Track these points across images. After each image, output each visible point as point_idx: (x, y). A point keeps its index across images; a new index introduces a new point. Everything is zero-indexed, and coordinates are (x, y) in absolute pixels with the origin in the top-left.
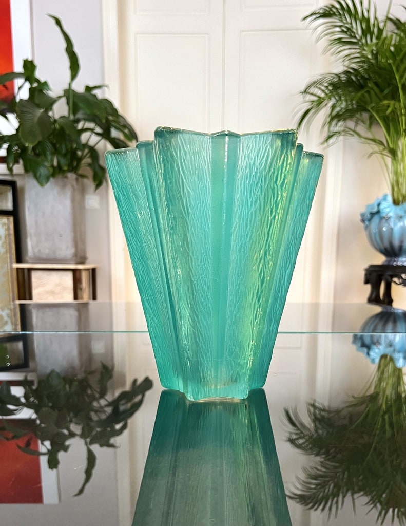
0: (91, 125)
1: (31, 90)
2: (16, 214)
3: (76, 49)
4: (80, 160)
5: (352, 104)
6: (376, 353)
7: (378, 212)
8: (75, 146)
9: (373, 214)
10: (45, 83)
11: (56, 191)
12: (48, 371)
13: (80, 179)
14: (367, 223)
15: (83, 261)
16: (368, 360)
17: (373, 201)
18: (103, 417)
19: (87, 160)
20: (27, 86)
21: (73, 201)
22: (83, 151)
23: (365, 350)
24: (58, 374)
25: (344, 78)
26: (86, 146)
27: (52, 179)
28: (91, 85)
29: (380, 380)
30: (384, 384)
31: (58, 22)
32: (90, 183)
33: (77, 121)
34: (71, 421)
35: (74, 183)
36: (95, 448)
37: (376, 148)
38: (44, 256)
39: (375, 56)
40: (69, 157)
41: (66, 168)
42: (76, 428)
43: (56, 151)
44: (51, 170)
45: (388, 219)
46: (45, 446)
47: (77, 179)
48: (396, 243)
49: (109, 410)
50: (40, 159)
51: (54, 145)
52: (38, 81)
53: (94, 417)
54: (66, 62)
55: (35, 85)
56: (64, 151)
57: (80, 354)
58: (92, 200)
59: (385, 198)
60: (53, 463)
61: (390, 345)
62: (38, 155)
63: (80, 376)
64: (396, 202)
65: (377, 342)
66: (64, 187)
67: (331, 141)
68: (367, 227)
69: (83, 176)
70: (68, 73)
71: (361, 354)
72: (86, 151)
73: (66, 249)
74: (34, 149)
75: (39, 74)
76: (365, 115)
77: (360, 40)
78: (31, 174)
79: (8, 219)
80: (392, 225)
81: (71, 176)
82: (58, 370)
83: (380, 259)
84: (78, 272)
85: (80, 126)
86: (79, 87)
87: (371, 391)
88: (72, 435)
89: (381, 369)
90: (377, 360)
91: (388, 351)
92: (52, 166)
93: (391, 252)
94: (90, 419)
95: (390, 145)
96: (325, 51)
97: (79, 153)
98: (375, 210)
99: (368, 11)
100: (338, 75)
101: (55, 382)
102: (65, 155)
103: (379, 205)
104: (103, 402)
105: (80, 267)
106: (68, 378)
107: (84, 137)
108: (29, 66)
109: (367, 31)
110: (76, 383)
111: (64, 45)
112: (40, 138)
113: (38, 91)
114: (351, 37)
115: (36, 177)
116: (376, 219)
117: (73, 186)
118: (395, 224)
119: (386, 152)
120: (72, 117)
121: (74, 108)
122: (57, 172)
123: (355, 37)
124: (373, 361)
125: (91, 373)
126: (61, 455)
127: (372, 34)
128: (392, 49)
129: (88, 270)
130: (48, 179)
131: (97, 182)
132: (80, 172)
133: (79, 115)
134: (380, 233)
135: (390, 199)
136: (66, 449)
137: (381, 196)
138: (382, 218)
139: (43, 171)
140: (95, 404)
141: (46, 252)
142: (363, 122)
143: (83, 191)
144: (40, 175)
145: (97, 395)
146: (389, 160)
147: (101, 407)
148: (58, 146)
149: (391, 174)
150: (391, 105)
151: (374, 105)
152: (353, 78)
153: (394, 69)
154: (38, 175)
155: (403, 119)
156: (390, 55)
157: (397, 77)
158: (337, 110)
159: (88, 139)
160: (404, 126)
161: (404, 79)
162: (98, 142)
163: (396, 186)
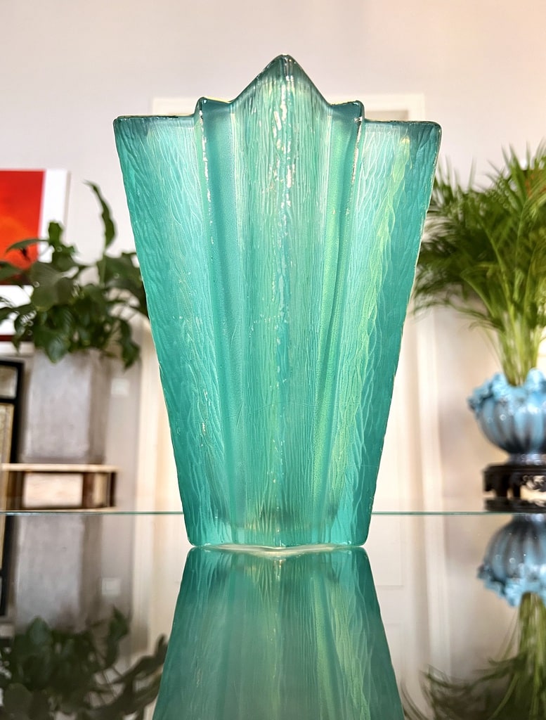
0: (125, 294)
1: (55, 256)
2: (18, 403)
4: (107, 335)
6: (515, 590)
7: (491, 396)
8: (103, 319)
9: (484, 399)
10: (72, 249)
11: (72, 370)
12: (30, 620)
13: (106, 358)
14: (477, 410)
15: (99, 460)
16: (504, 602)
17: (481, 383)
18: (108, 700)
19: (116, 336)
20: (51, 250)
21: (93, 383)
22: (112, 325)
23: (498, 587)
24: (45, 625)
25: (429, 248)
26: (113, 320)
27: (68, 356)
28: (128, 251)
29: (526, 632)
30: (532, 641)
31: (95, 189)
32: (118, 364)
33: (108, 290)
34: (57, 709)
35: (98, 362)
37: (475, 320)
38: (46, 454)
39: (462, 223)
40: (93, 329)
41: (87, 342)
43: (77, 323)
44: (68, 344)
45: (505, 404)
47: (101, 358)
48: (521, 435)
49: (118, 689)
50: (54, 333)
51: (75, 316)
52: (63, 246)
53: (95, 701)
54: (100, 227)
55: (61, 250)
56: (86, 321)
57: (82, 594)
58: (120, 386)
59: (497, 378)
61: (534, 578)
62: (54, 328)
63: (80, 628)
64: (512, 383)
65: (515, 575)
66: (82, 366)
67: (420, 313)
68: (479, 416)
69: (110, 355)
70: (101, 239)
71: (493, 594)
72: (117, 324)
73: (77, 444)
74: (49, 319)
75: (67, 239)
76: (458, 287)
77: (443, 209)
78: (42, 351)
79: (6, 409)
80: (511, 411)
81: (94, 353)
82: (46, 617)
83: (502, 458)
84: (89, 477)
85: (113, 294)
86: (115, 251)
87: (515, 652)
89: (525, 616)
90: (518, 601)
91: (533, 587)
92: (71, 339)
93: (515, 446)
94: (88, 706)
95: (493, 315)
97: (108, 328)
98: (486, 392)
99: (449, 178)
101: (39, 638)
102: (87, 328)
103: (490, 387)
104: (111, 676)
105: (94, 468)
106: (59, 634)
107: (115, 311)
108: (55, 229)
109: (450, 199)
110: (71, 641)
111: (99, 210)
112: (56, 301)
113: (63, 255)
115: (48, 354)
116: (489, 406)
117: (95, 368)
118: (516, 409)
119: (489, 324)
120: (103, 285)
121: (107, 276)
122: (75, 347)
124: (512, 602)
125: (97, 625)
128: (482, 213)
129: (103, 473)
130: (62, 354)
131: (127, 360)
132: (108, 349)
133: (111, 283)
134: (498, 423)
135: (503, 379)
137: (490, 377)
138: (497, 403)
139: (57, 345)
140: (98, 678)
141: (49, 448)
142: (456, 293)
143: (109, 374)
144: (53, 351)
145: (102, 663)
146: (495, 333)
147: (108, 685)
148: (80, 317)
149: (500, 350)
150: (490, 268)
151: (468, 272)
152: (440, 248)
153: (487, 231)
154: (50, 349)
155: (506, 286)
156: (480, 219)
157: (492, 241)
158: (423, 281)
159: (121, 311)
160: (507, 294)
161: (500, 244)
162: (132, 316)
163: (508, 364)
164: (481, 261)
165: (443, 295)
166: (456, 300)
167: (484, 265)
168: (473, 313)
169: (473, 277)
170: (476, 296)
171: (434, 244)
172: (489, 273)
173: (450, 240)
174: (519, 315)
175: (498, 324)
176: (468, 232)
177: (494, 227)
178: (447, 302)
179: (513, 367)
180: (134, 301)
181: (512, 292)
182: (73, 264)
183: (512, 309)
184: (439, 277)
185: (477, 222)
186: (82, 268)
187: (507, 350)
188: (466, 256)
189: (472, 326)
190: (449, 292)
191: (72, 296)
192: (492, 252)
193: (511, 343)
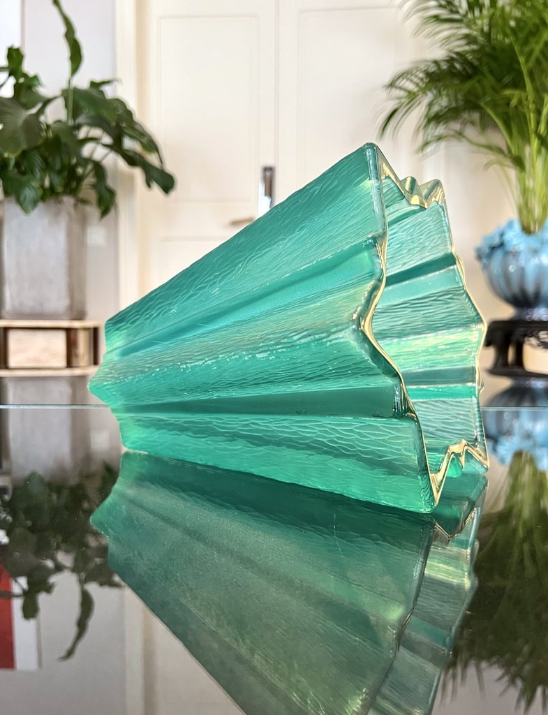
0: (96, 132)
1: (17, 87)
3: (80, 36)
4: (80, 179)
5: (456, 100)
6: (507, 448)
7: (502, 245)
8: (74, 161)
9: (493, 249)
10: (35, 77)
11: (46, 221)
12: (27, 473)
13: (80, 205)
14: (485, 260)
15: (80, 316)
16: (495, 460)
17: (491, 231)
19: (90, 179)
20: (12, 81)
21: (69, 234)
22: (85, 167)
23: (491, 444)
24: (41, 479)
25: (444, 66)
26: (88, 160)
27: (41, 205)
28: (98, 79)
29: (514, 488)
30: (519, 496)
31: (56, 2)
32: (93, 211)
33: (78, 127)
34: (58, 548)
35: (72, 211)
36: (93, 588)
37: (493, 157)
38: (27, 310)
39: (488, 36)
40: (65, 173)
41: (60, 189)
42: (65, 558)
43: (47, 167)
44: (40, 192)
45: (516, 254)
46: (20, 585)
47: (75, 205)
48: (530, 288)
50: (25, 178)
51: (45, 160)
52: (25, 76)
53: (93, 542)
54: (65, 52)
55: (22, 80)
56: (58, 166)
57: (74, 450)
58: (96, 234)
59: (510, 225)
60: (30, 611)
61: (528, 436)
62: (23, 173)
63: (73, 481)
64: (527, 230)
65: (509, 433)
66: (57, 215)
67: (429, 149)
68: (485, 267)
69: (84, 202)
70: (67, 65)
72: (90, 167)
73: (58, 301)
74: (17, 164)
75: (29, 67)
76: (476, 116)
77: (465, 16)
78: (13, 198)
80: (522, 262)
81: (68, 200)
82: (40, 471)
83: (506, 312)
84: (72, 332)
85: (82, 134)
86: (82, 81)
87: (501, 506)
88: (59, 568)
89: (515, 473)
90: (509, 459)
91: (526, 445)
92: (42, 186)
93: (523, 301)
94: (87, 546)
95: (513, 151)
96: (417, 33)
97: (80, 170)
98: (497, 241)
100: (436, 62)
101: (36, 489)
102: (60, 172)
103: (502, 235)
105: (76, 324)
106: (55, 485)
107: (87, 150)
108: (15, 56)
109: (474, 4)
110: (66, 493)
112: (24, 146)
113: (26, 87)
114: (452, 12)
115: (20, 202)
116: (498, 255)
117: (69, 214)
118: (528, 261)
119: (508, 162)
120: (71, 123)
121: (75, 111)
122: (49, 194)
123: (457, 12)
124: (502, 461)
125: (89, 476)
126: (42, 598)
127: (481, 7)
128: (512, 23)
129: (86, 329)
130: (35, 203)
131: (103, 208)
132: (81, 195)
133: (81, 119)
134: (506, 276)
135: (517, 227)
136: (48, 589)
137: (503, 223)
138: (507, 253)
139: (29, 193)
141: (29, 304)
142: (473, 123)
143: (84, 221)
144: (25, 199)
146: (513, 173)
148: (50, 160)
149: (517, 192)
150: (514, 95)
151: (489, 99)
152: (458, 66)
153: (517, 49)
154: (22, 199)
155: (532, 116)
156: (508, 31)
157: (522, 60)
158: (436, 109)
159: (93, 151)
160: (532, 125)
161: (531, 64)
162: (106, 155)
163: (525, 209)
164: (506, 86)
165: (456, 126)
166: (471, 132)
167: (508, 92)
168: (490, 147)
169: (494, 106)
170: (495, 126)
171: (450, 61)
172: (514, 102)
173: (470, 57)
174: (543, 150)
175: (519, 162)
176: (494, 48)
177: (526, 42)
178: (460, 135)
179: (530, 211)
180: (107, 140)
181: (538, 123)
182: (38, 98)
183: (535, 143)
184: (454, 105)
185: (506, 35)
186: (47, 102)
187: (525, 191)
188: (489, 80)
189: (488, 165)
190: (464, 124)
191: (41, 136)
192: (520, 72)
193: (530, 183)
